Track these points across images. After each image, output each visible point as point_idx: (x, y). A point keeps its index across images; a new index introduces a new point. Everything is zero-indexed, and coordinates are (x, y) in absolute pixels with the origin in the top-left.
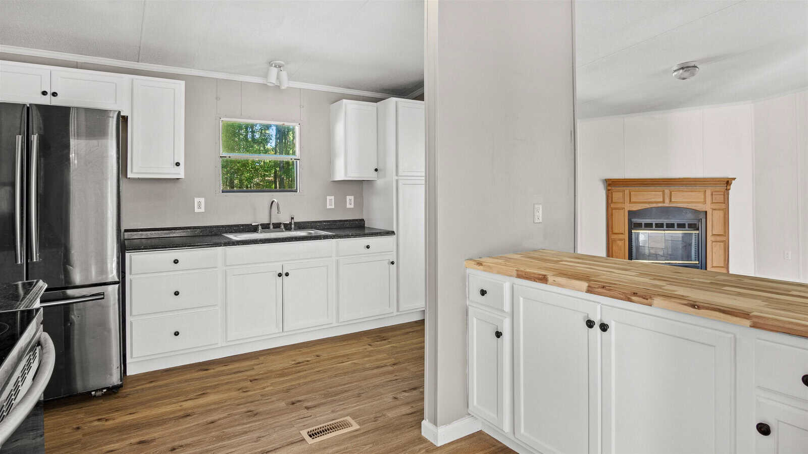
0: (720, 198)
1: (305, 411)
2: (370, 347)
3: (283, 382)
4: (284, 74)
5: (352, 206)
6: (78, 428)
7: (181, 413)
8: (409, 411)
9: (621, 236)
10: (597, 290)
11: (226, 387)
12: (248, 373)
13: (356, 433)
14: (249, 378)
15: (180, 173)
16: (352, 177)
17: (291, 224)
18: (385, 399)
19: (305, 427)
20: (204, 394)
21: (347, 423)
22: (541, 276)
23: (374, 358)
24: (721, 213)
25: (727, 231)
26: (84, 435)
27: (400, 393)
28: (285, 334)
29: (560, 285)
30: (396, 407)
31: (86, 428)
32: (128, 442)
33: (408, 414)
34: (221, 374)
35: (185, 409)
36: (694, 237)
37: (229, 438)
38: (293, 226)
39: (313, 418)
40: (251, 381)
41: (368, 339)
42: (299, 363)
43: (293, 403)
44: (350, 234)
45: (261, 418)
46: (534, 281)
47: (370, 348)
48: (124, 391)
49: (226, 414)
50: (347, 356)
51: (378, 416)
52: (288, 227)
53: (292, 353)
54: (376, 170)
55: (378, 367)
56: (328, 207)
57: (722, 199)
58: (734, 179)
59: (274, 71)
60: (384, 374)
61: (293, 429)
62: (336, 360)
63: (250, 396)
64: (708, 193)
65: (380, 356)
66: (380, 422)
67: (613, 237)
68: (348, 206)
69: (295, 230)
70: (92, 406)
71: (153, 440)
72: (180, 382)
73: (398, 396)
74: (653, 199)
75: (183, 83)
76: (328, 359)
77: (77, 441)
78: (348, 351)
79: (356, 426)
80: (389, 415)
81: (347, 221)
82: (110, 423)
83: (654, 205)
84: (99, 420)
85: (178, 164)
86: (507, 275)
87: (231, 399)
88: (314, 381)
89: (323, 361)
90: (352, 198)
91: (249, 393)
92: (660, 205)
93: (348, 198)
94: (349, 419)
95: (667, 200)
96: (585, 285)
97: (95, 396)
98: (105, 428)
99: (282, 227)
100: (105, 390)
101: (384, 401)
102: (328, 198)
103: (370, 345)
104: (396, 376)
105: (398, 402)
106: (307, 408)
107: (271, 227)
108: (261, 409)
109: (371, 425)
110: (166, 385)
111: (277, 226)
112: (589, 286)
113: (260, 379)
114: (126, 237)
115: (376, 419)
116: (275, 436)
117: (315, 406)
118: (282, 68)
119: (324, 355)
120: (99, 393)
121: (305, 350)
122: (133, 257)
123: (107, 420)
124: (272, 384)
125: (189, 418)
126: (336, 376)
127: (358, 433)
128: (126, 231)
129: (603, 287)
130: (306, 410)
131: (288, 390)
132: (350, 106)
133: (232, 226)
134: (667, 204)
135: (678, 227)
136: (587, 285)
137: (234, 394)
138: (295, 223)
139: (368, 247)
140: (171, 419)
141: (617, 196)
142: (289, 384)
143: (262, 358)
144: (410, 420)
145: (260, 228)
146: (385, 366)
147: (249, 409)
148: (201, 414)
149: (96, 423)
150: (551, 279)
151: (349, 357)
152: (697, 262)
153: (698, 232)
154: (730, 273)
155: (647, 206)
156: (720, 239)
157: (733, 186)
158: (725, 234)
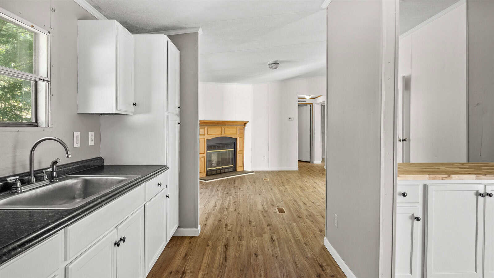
0: (241, 131)
5: (93, 143)
9: (203, 155)
16: (121, 111)
24: (242, 139)
36: (231, 152)
38: (55, 174)
54: (135, 104)
56: (75, 145)
57: (243, 132)
58: (248, 122)
64: (238, 129)
68: (90, 143)
74: (217, 133)
81: (91, 160)
83: (218, 136)
90: (93, 133)
92: (220, 136)
95: (223, 133)
102: (75, 134)
134: (222, 136)
135: (226, 148)
141: (202, 131)
152: (233, 165)
153: (233, 149)
154: (245, 170)
155: (215, 136)
156: (241, 152)
157: (246, 126)
158: (243, 150)
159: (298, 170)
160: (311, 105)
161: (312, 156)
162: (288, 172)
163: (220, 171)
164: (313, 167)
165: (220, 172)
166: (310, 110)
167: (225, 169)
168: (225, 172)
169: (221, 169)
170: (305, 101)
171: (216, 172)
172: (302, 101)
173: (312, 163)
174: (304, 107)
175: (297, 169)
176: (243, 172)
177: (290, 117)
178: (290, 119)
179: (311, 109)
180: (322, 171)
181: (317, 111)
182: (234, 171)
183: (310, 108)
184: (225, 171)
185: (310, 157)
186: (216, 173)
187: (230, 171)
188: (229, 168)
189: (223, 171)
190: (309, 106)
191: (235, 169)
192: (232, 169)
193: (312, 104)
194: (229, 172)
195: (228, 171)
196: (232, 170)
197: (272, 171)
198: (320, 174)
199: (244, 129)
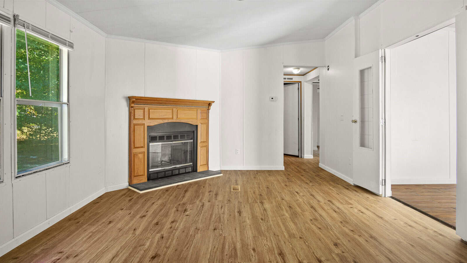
0: (205, 115)
9: (142, 150)
24: (205, 126)
25: (208, 138)
36: (189, 145)
57: (206, 116)
58: (214, 102)
64: (199, 111)
67: (134, 152)
74: (165, 116)
83: (166, 121)
92: (170, 121)
95: (175, 117)
134: (174, 121)
135: (181, 138)
141: (139, 113)
152: (191, 164)
153: (192, 141)
154: (209, 170)
155: (161, 122)
156: (204, 144)
157: (212, 107)
158: (207, 141)
159: (284, 169)
160: (300, 84)
161: (301, 149)
162: (270, 172)
163: (171, 172)
164: (303, 163)
165: (170, 174)
166: (297, 90)
167: (179, 169)
168: (179, 174)
169: (173, 170)
170: (292, 79)
171: (165, 173)
172: (288, 79)
173: (301, 157)
174: (290, 87)
175: (282, 168)
176: (207, 173)
177: (273, 96)
178: (272, 98)
179: (300, 89)
180: (318, 172)
181: (308, 90)
182: (194, 172)
183: (298, 88)
184: (179, 172)
185: (299, 150)
186: (164, 176)
187: (187, 171)
188: (185, 167)
189: (177, 172)
190: (297, 85)
191: (194, 169)
192: (191, 168)
193: (301, 82)
194: (186, 173)
195: (184, 172)
196: (191, 171)
197: (247, 171)
198: (316, 178)
199: (209, 113)
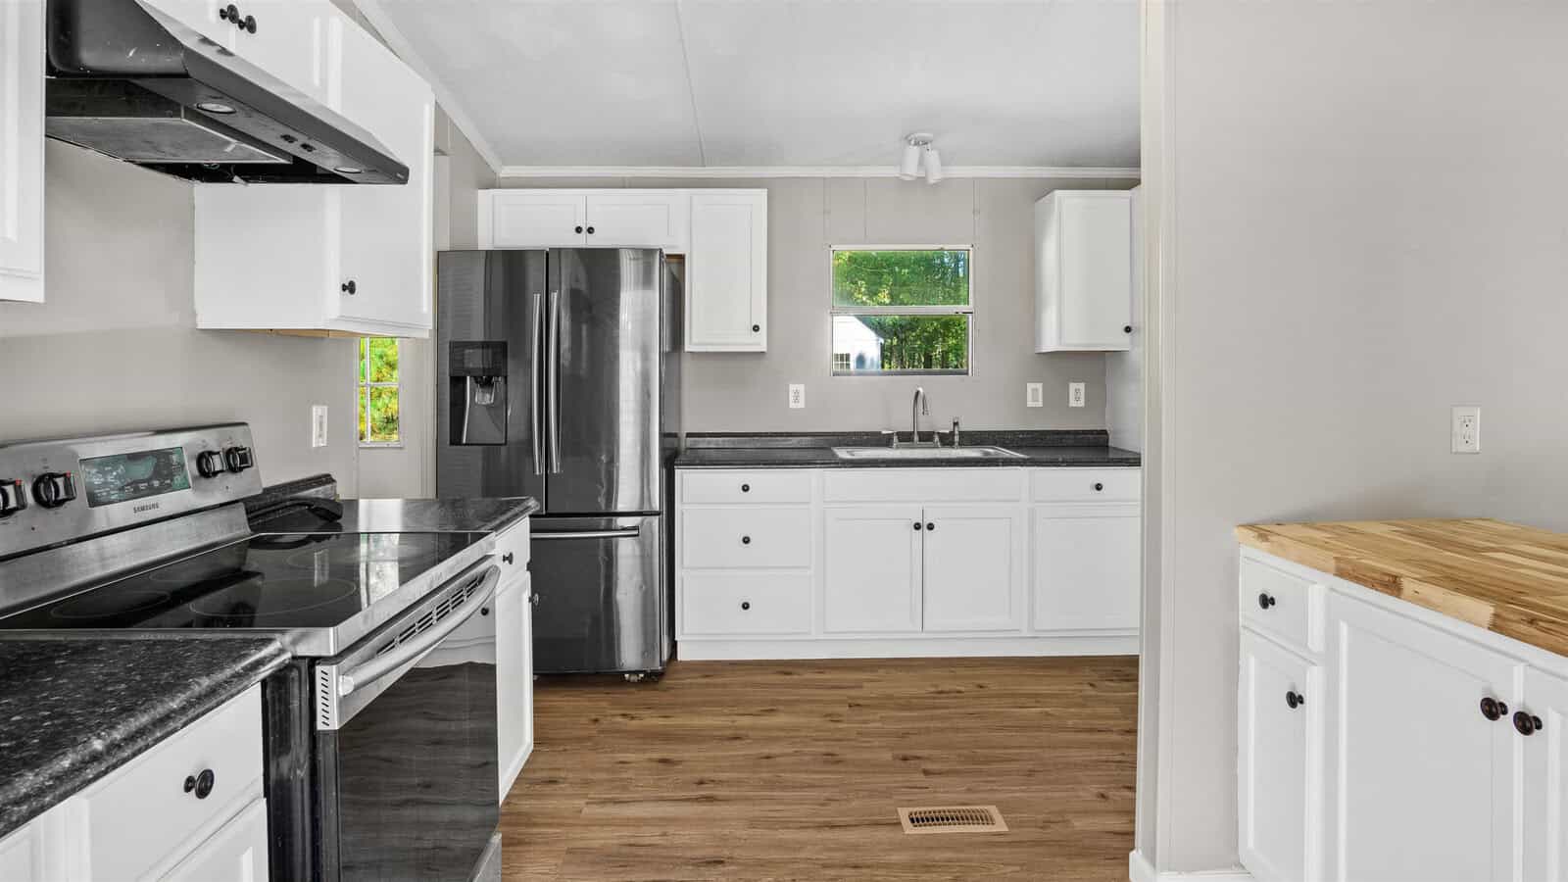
1: (922, 777)
2: (1090, 688)
3: (900, 720)
4: (933, 157)
5: (1081, 403)
6: (596, 721)
7: (728, 733)
8: (1118, 828)
10: (1515, 626)
11: (807, 707)
12: (853, 693)
13: (997, 839)
14: (850, 701)
15: (759, 342)
16: (1075, 346)
17: (952, 434)
18: (1081, 793)
19: (910, 803)
20: (772, 710)
21: (986, 817)
22: (1387, 578)
23: (1088, 711)
26: (602, 732)
27: (1118, 789)
28: (923, 635)
29: (1427, 603)
30: (1094, 813)
31: (605, 723)
32: (648, 755)
33: (1116, 833)
34: (806, 685)
35: (736, 728)
37: (784, 788)
38: (957, 439)
39: (930, 792)
40: (850, 706)
41: (1093, 673)
42: (941, 692)
43: (905, 759)
44: (1060, 460)
45: (843, 769)
46: (1373, 587)
47: (1089, 691)
48: (666, 682)
49: (791, 750)
50: (1037, 698)
51: (1052, 819)
52: (947, 440)
53: (932, 672)
54: (1128, 329)
55: (1091, 730)
56: (1030, 404)
59: (913, 152)
60: (1100, 745)
61: (888, 801)
62: (1011, 700)
63: (840, 730)
65: (1102, 710)
66: (1055, 832)
68: (1073, 403)
69: (962, 445)
70: (621, 695)
71: (680, 762)
72: (745, 685)
73: (1110, 794)
75: (764, 192)
76: (999, 696)
77: (589, 738)
78: (1042, 689)
79: (1000, 826)
80: (1076, 824)
81: (1068, 432)
82: (634, 722)
84: (624, 715)
85: (756, 328)
86: (1315, 567)
87: (809, 728)
88: (957, 730)
89: (990, 696)
90: (1081, 386)
91: (840, 725)
93: (1073, 386)
94: (993, 810)
96: (1486, 610)
97: (629, 681)
98: (628, 728)
99: (937, 439)
100: (642, 675)
101: (1078, 797)
102: (1030, 386)
103: (1091, 685)
104: (1123, 754)
105: (1101, 805)
106: (926, 773)
107: (916, 438)
108: (850, 755)
109: (1032, 833)
110: (724, 685)
111: (926, 437)
112: (1496, 615)
113: (868, 706)
114: (688, 445)
115: (1046, 824)
116: (855, 804)
117: (940, 773)
118: (929, 145)
119: (994, 687)
120: (634, 678)
121: (960, 671)
122: (685, 476)
123: (633, 718)
124: (882, 719)
125: (737, 742)
126: (1001, 729)
127: (1002, 839)
128: (689, 435)
129: (1532, 621)
130: (922, 775)
131: (905, 735)
132: (1066, 201)
133: (849, 433)
136: (1492, 610)
137: (816, 721)
138: (961, 434)
139: (1099, 487)
140: (714, 738)
142: (909, 725)
143: (881, 672)
144: (1115, 845)
145: (895, 438)
146: (1109, 731)
147: (830, 750)
148: (756, 740)
149: (619, 719)
150: (1408, 586)
151: (1039, 699)
